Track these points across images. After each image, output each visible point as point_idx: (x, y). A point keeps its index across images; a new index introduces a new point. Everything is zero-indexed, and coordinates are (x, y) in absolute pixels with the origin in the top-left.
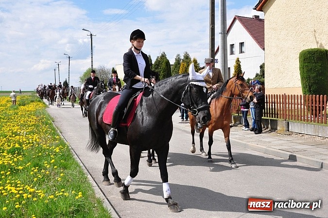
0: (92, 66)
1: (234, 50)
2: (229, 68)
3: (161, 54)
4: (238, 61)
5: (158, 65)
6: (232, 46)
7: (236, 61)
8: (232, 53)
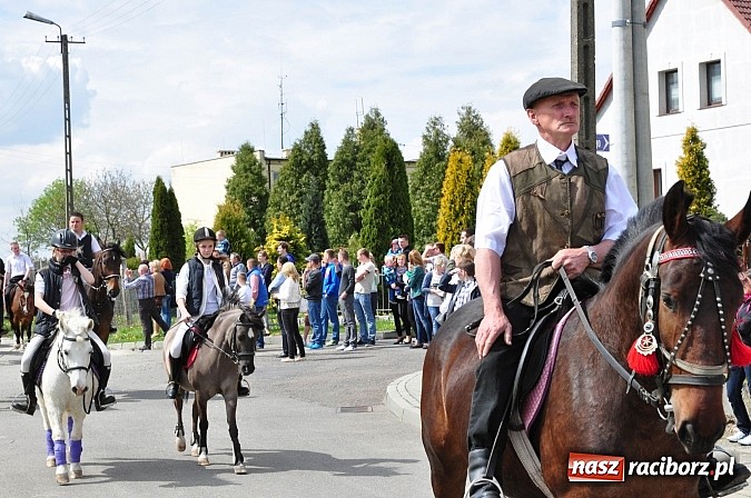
0: (69, 170)
1: (676, 93)
2: (658, 172)
3: (362, 120)
4: (693, 138)
5: (351, 165)
6: (668, 77)
7: (686, 143)
8: (668, 107)
